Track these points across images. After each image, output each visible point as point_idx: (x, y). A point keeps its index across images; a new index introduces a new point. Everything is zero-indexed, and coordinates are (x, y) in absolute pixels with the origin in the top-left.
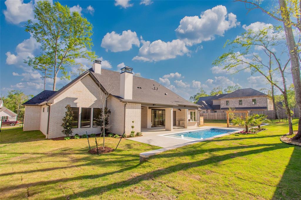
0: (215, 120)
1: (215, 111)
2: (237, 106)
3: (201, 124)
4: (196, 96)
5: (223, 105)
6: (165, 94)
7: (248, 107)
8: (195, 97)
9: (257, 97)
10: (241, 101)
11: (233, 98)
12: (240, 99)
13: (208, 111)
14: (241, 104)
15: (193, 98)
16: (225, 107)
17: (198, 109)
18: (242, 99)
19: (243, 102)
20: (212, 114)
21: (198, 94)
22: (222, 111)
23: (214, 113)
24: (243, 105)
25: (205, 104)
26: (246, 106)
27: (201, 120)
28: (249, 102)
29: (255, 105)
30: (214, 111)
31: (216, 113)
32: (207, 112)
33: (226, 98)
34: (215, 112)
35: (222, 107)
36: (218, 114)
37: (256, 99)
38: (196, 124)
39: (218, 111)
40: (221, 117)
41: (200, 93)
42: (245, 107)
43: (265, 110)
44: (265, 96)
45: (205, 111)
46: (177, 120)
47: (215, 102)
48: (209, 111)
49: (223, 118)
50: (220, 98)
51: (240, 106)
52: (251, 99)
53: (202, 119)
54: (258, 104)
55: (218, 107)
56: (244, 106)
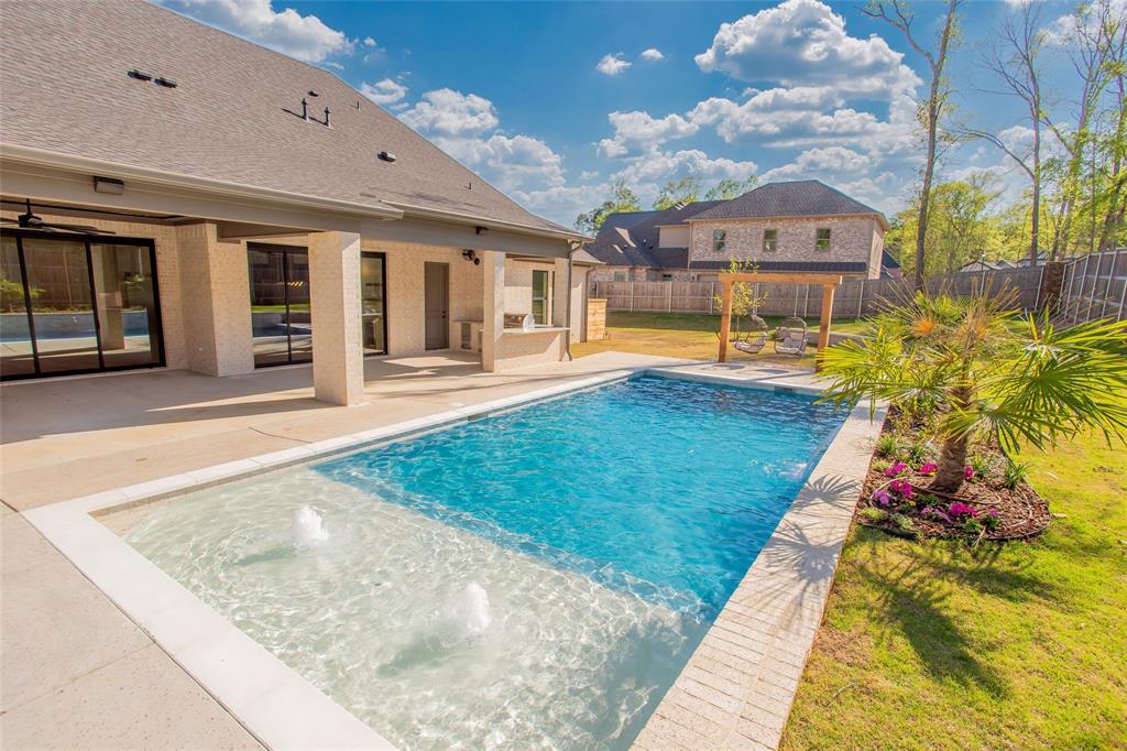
0: (660, 313)
1: (665, 276)
2: (756, 254)
3: (590, 337)
4: (599, 212)
5: (702, 248)
6: (383, 157)
7: (796, 260)
8: (595, 217)
9: (836, 220)
10: (769, 234)
11: (741, 222)
12: (769, 226)
13: (638, 271)
14: (773, 248)
15: (587, 221)
16: (708, 258)
17: (568, 256)
18: (779, 226)
19: (781, 241)
20: (651, 285)
21: (608, 205)
22: (692, 274)
23: (659, 283)
24: (779, 251)
25: (627, 243)
26: (789, 257)
27: (590, 318)
28: (803, 238)
29: (826, 255)
30: (660, 274)
31: (668, 285)
32: (633, 278)
33: (715, 217)
34: (667, 277)
35: (693, 259)
36: (676, 290)
37: (833, 229)
38: (557, 342)
39: (676, 273)
40: (687, 303)
41: (615, 201)
42: (785, 260)
43: (858, 277)
44: (869, 217)
45: (625, 271)
46: (453, 315)
47: (669, 238)
48: (642, 272)
49: (698, 304)
50: (689, 216)
51: (768, 258)
52: (811, 227)
53: (598, 310)
54: (837, 248)
55: (679, 258)
56: (784, 254)
